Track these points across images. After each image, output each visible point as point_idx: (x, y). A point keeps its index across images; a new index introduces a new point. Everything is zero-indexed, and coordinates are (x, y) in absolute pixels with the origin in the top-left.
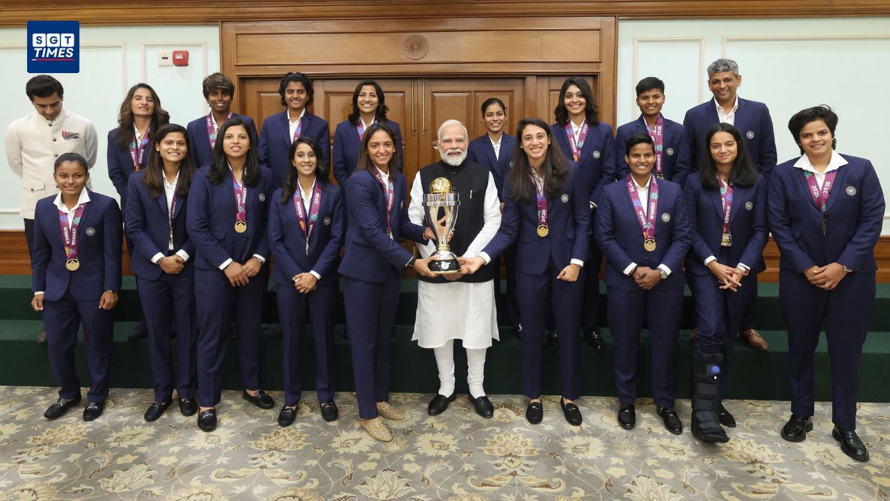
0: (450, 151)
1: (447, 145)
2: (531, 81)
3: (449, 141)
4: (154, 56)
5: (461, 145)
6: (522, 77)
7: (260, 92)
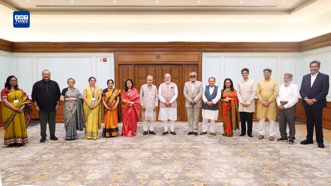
0: (167, 80)
1: (166, 79)
2: (184, 66)
3: (167, 78)
4: (98, 59)
5: (169, 79)
6: (182, 65)
7: (122, 67)
